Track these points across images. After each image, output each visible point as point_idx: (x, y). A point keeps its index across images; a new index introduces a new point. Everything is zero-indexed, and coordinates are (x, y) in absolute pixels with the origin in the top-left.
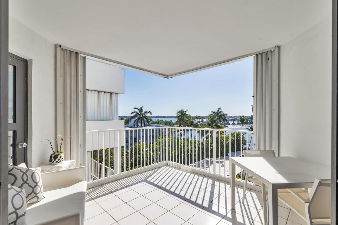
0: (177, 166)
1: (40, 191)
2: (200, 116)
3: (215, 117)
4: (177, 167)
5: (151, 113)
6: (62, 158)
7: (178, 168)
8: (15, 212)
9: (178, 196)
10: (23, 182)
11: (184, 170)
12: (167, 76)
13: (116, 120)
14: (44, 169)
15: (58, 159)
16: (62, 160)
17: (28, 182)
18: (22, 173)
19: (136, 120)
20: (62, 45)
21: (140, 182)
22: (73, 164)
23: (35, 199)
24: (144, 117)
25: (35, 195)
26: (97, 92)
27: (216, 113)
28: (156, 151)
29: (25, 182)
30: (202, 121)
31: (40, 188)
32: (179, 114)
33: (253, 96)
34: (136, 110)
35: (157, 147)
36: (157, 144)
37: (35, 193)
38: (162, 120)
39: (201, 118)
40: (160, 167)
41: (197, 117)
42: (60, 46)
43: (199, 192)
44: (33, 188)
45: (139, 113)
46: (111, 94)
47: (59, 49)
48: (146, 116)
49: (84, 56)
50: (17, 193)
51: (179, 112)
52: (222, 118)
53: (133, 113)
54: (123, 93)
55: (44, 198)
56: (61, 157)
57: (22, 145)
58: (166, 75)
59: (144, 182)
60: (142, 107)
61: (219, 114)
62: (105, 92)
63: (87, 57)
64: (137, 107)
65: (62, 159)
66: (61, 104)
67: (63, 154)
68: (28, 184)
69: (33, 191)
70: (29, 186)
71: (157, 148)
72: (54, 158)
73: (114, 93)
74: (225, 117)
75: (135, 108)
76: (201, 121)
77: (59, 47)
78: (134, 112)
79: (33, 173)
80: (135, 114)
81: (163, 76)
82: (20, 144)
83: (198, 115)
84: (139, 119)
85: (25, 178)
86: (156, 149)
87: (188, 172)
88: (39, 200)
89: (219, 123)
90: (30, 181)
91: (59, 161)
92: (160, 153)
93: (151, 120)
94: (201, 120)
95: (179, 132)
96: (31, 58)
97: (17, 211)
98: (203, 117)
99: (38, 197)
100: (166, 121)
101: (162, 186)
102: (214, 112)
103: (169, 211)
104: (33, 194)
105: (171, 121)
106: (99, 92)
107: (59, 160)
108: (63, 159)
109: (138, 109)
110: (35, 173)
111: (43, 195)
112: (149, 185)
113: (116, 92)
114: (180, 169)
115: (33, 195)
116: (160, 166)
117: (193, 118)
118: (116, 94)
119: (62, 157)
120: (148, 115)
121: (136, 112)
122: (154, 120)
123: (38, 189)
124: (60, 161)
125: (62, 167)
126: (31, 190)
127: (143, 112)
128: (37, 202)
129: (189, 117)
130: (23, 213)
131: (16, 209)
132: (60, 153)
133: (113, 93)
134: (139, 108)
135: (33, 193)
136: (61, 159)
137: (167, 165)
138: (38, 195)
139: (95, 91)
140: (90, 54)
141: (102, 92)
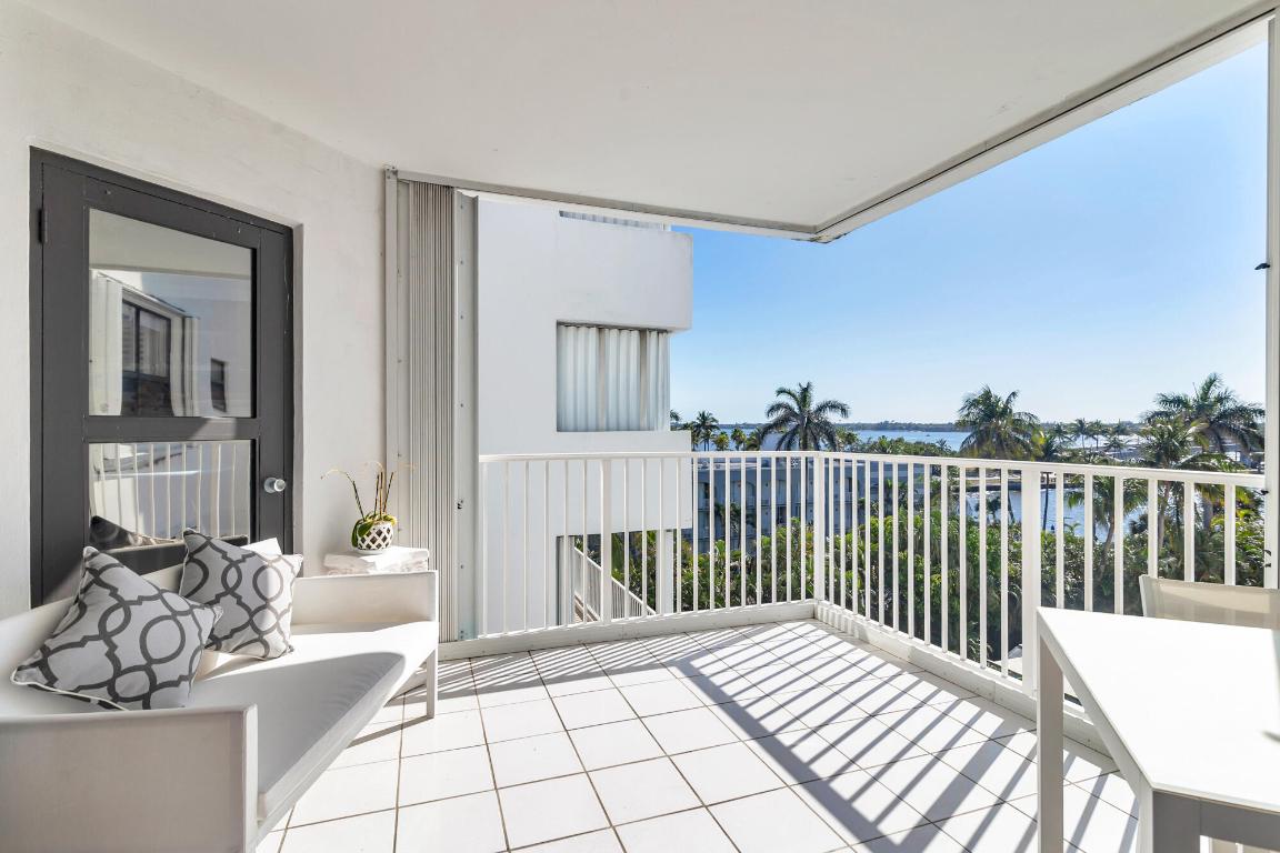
0: (849, 628)
1: (277, 625)
2: (1104, 422)
3: (1187, 424)
4: (850, 632)
5: (844, 411)
6: (383, 535)
7: (857, 636)
8: (147, 669)
9: (784, 756)
10: (222, 590)
11: (878, 651)
12: (814, 233)
13: (660, 430)
14: (337, 565)
15: (371, 537)
16: (383, 545)
17: (238, 591)
18: (227, 563)
19: (783, 439)
20: (398, 168)
21: (664, 665)
22: (420, 563)
23: (258, 650)
24: (817, 424)
25: (257, 636)
26: (594, 331)
27: (1191, 403)
28: (861, 564)
29: (230, 591)
30: (1117, 445)
31: (279, 617)
32: (974, 410)
33: (1265, 266)
34: (784, 399)
35: (862, 549)
36: (862, 536)
37: (256, 630)
38: (900, 440)
39: (1104, 433)
40: (776, 623)
41: (1082, 429)
42: (395, 173)
43: (893, 762)
44: (252, 614)
45: (797, 410)
46: (643, 332)
47: (392, 183)
48: (827, 423)
49: (472, 194)
50: (169, 613)
51: (974, 403)
52: (1233, 431)
53: (773, 409)
54: (686, 329)
55: (292, 650)
56: (379, 533)
57: (272, 485)
58: (809, 227)
59: (674, 669)
60: (809, 385)
61: (1211, 406)
62: (621, 329)
63: (483, 198)
64: (787, 387)
65: (385, 539)
66: (399, 361)
67: (388, 525)
68: (239, 599)
69: (250, 623)
70: (240, 603)
71: (864, 551)
72: (362, 535)
73: (654, 330)
74: (1254, 426)
75: (781, 391)
76: (1108, 448)
77: (391, 175)
78: (779, 406)
79: (263, 568)
80: (781, 412)
81: (800, 235)
82: (267, 481)
83: (1089, 419)
84: (794, 432)
85: (232, 577)
86: (859, 557)
87: (893, 663)
88: (269, 656)
89: (1214, 457)
90: (246, 590)
91: (374, 546)
92: (877, 575)
93: (850, 439)
94: (1103, 441)
95: (983, 496)
96: (300, 221)
97: (155, 667)
98: (1121, 429)
99: (266, 645)
100: (918, 443)
101: (735, 699)
102: (1178, 401)
103: (704, 806)
104: (247, 630)
105: (942, 443)
106: (601, 328)
107: (373, 541)
108: (388, 540)
109: (793, 396)
110: (270, 570)
111: (284, 641)
112: (688, 682)
113: (661, 325)
114: (862, 641)
115: (249, 633)
116: (776, 618)
117: (1058, 430)
118: (660, 331)
119: (385, 533)
120: (834, 418)
121: (787, 407)
122: (865, 441)
123: (269, 620)
124: (379, 546)
125: (373, 564)
126: (246, 617)
127: (813, 407)
128: (265, 658)
129: (1026, 427)
130: (176, 678)
131: (151, 661)
132: (380, 519)
133: (651, 330)
134: (797, 390)
135: (250, 627)
136: (379, 540)
137: (814, 617)
138: (265, 637)
139: (589, 326)
140: (488, 185)
141: (611, 327)
